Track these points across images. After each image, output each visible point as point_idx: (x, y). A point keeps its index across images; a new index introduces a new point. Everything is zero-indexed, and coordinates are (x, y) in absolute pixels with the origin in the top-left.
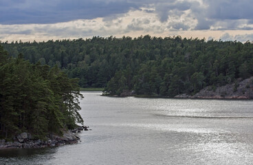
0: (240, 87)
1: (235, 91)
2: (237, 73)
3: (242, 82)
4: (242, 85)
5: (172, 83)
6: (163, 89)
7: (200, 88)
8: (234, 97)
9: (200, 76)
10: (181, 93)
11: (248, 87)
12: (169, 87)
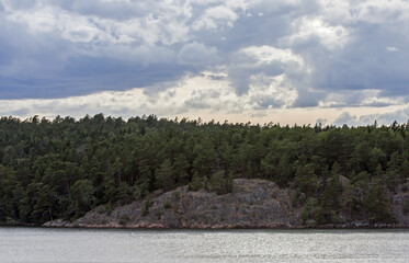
0: (155, 206)
1: (146, 214)
2: (153, 180)
3: (159, 198)
4: (158, 202)
5: (39, 200)
6: (23, 210)
7: (85, 208)
8: (142, 224)
9: (86, 186)
10: (55, 218)
11: (167, 207)
12: (35, 207)
